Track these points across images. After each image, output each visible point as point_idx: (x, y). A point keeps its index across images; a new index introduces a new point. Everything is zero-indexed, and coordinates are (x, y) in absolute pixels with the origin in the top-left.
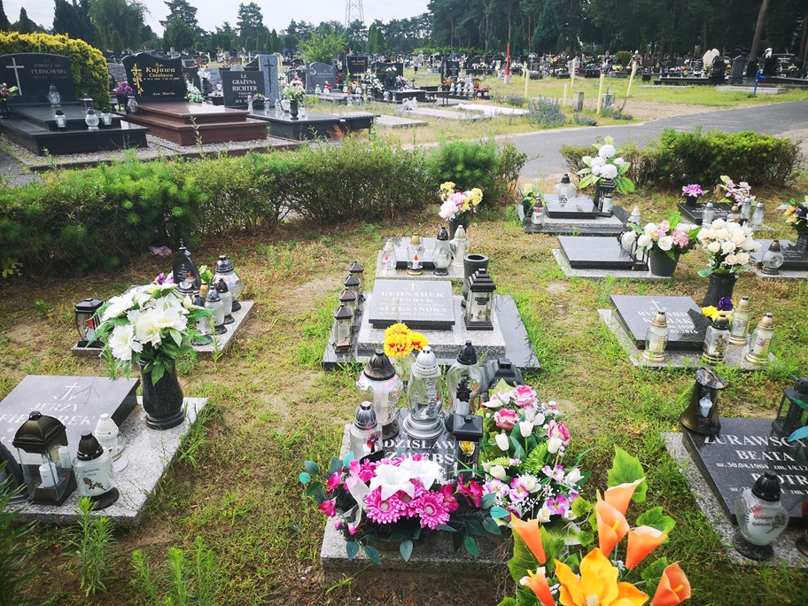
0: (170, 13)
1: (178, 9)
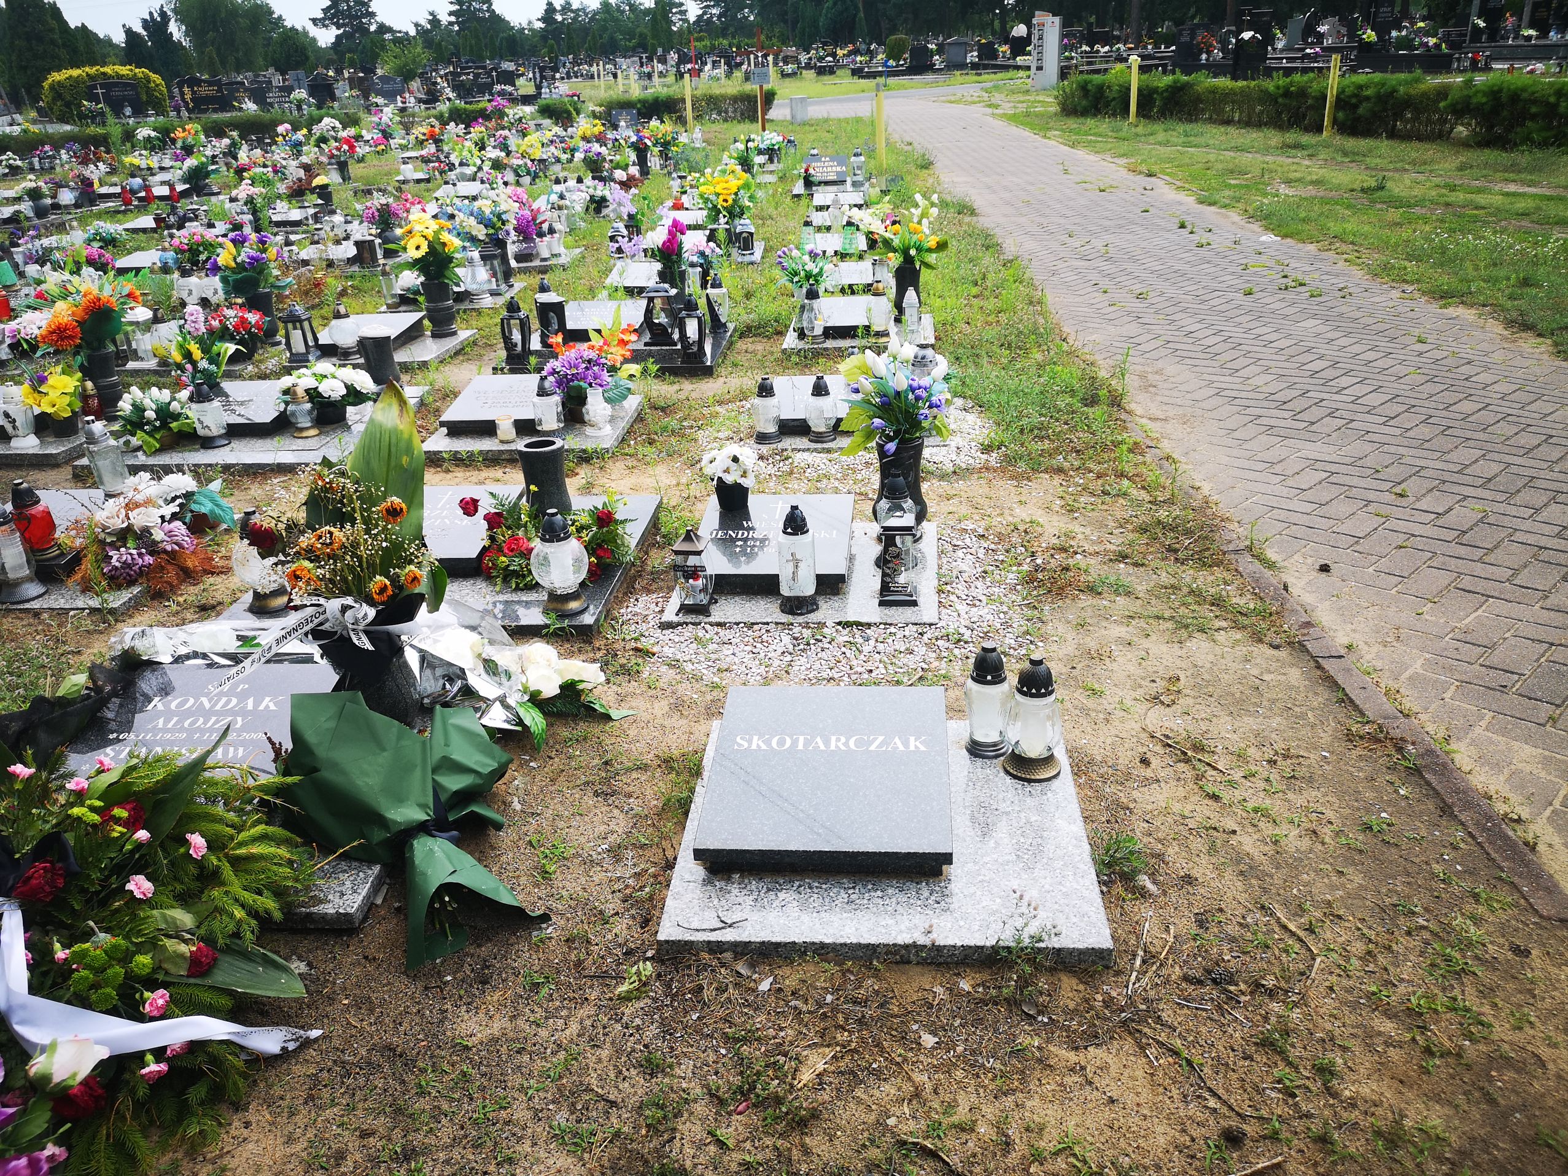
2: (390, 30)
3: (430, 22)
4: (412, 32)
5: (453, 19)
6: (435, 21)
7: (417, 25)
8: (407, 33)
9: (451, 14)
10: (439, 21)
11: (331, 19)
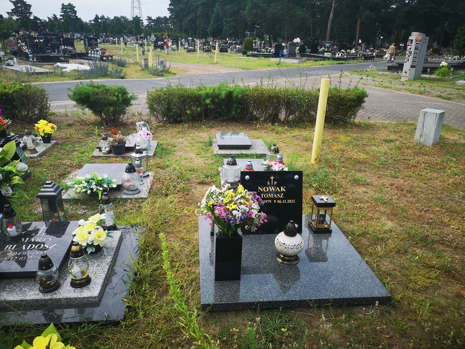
0: (13, 7)
1: (19, 5)
2: (39, 19)
3: (53, 17)
4: (47, 21)
5: (62, 17)
6: (55, 17)
7: (49, 18)
8: (46, 21)
9: (61, 16)
10: (57, 18)
11: (15, 13)
